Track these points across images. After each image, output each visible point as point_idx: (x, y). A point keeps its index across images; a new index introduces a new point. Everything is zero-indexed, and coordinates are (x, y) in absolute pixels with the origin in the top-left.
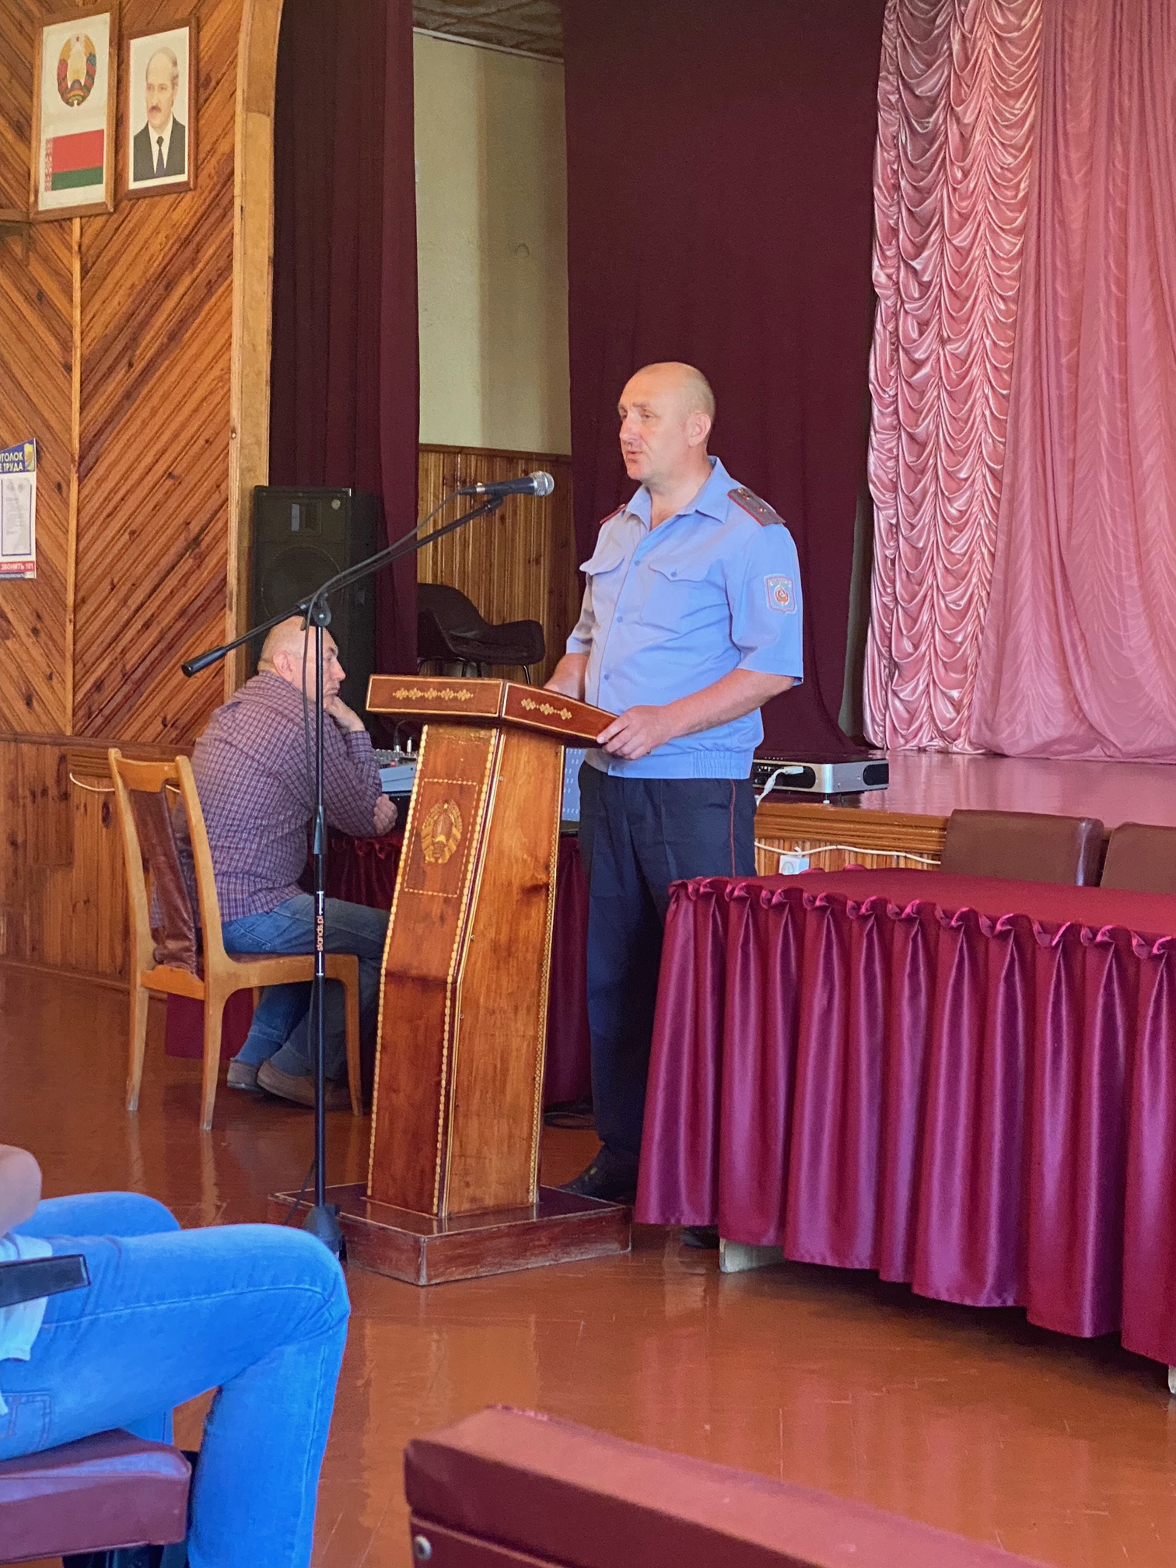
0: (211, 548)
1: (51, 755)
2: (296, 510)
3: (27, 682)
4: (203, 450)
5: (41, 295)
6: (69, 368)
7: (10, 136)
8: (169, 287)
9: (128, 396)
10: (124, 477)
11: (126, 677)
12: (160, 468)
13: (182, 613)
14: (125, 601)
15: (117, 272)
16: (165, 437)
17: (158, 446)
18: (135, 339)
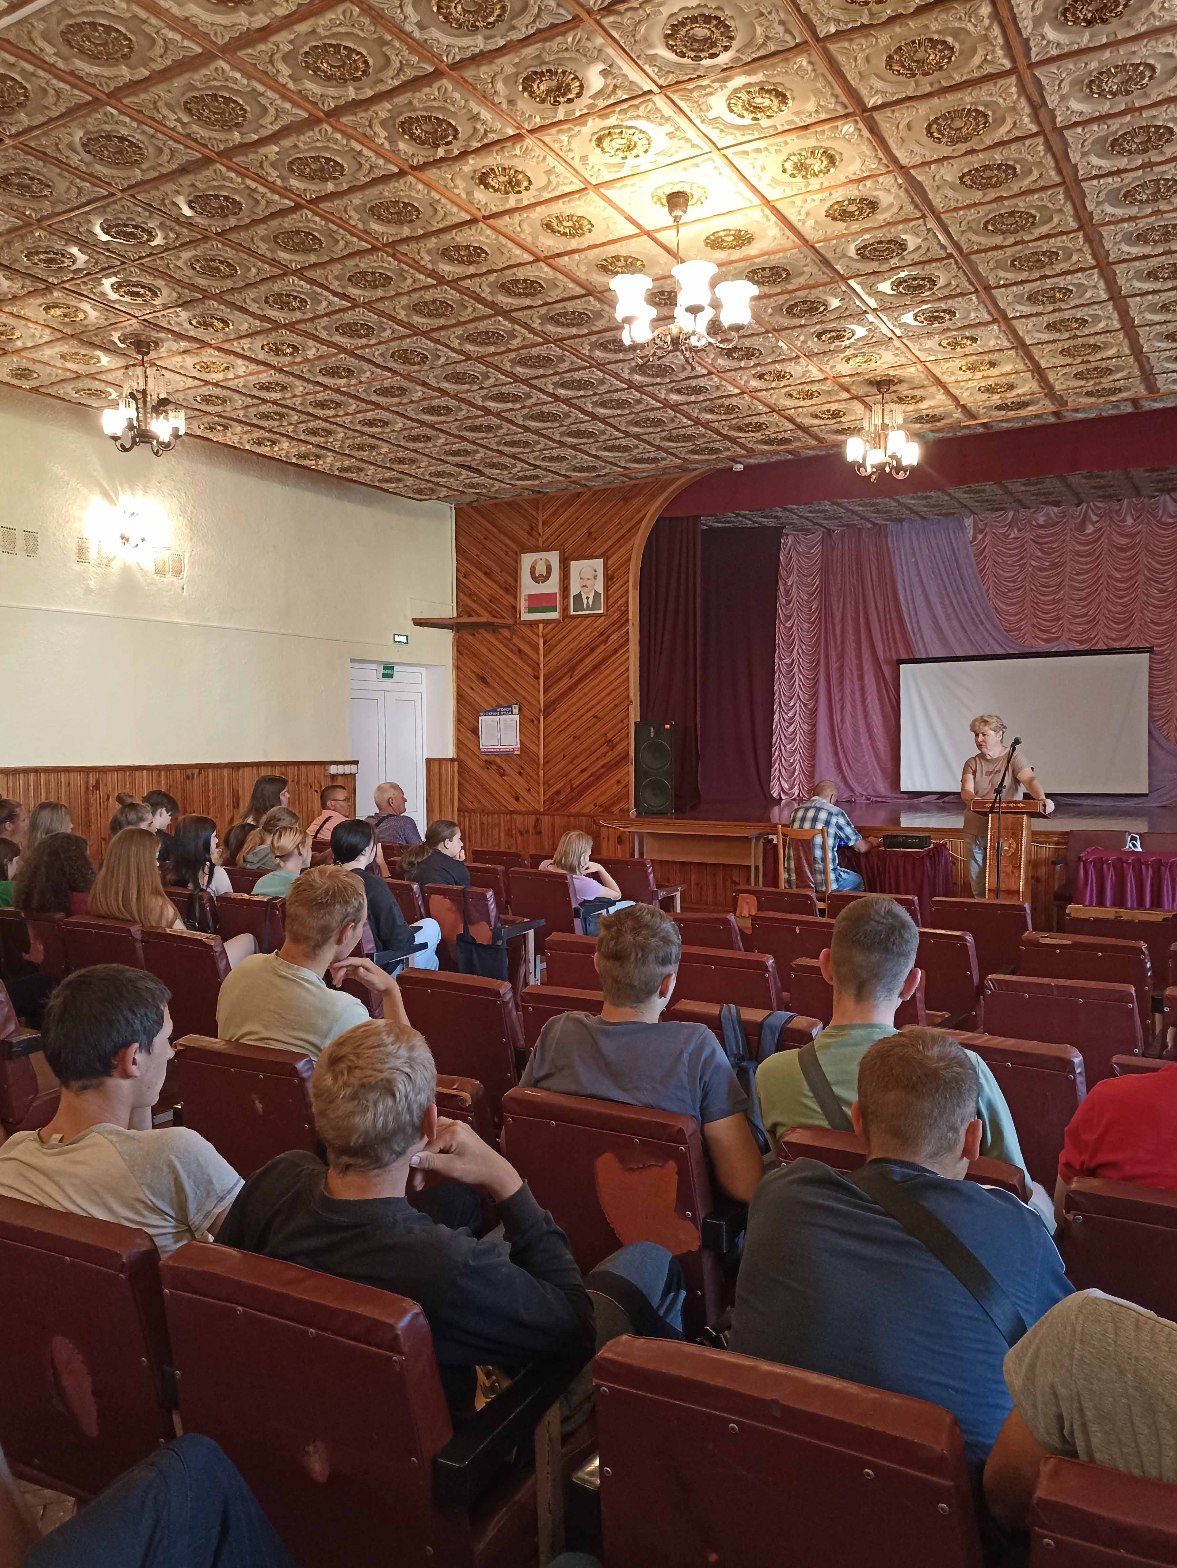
0: (617, 744)
1: (531, 819)
2: (652, 730)
3: (516, 792)
4: (612, 709)
5: (520, 651)
6: (537, 678)
7: (501, 592)
8: (592, 650)
9: (571, 688)
10: (570, 717)
11: (572, 789)
12: (590, 714)
13: (603, 767)
14: (571, 762)
15: (563, 644)
16: (592, 703)
17: (588, 706)
18: (573, 669)
